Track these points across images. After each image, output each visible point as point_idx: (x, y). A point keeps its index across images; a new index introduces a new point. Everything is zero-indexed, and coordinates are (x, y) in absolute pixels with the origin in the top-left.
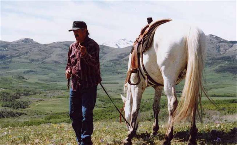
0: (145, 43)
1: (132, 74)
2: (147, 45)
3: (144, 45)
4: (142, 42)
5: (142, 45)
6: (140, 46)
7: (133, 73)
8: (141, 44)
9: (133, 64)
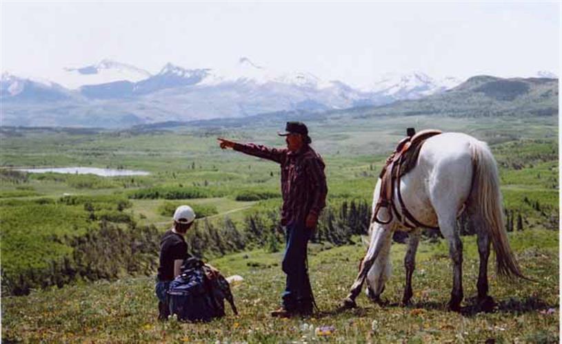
0: (404, 163)
1: (381, 208)
2: (407, 165)
3: (403, 165)
4: (399, 162)
5: (399, 166)
6: (396, 167)
7: (383, 206)
8: (397, 164)
9: (383, 194)
